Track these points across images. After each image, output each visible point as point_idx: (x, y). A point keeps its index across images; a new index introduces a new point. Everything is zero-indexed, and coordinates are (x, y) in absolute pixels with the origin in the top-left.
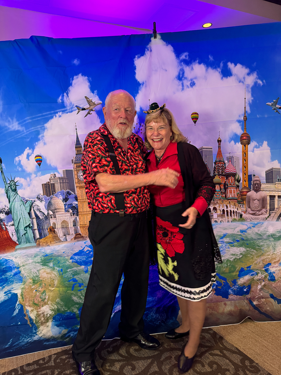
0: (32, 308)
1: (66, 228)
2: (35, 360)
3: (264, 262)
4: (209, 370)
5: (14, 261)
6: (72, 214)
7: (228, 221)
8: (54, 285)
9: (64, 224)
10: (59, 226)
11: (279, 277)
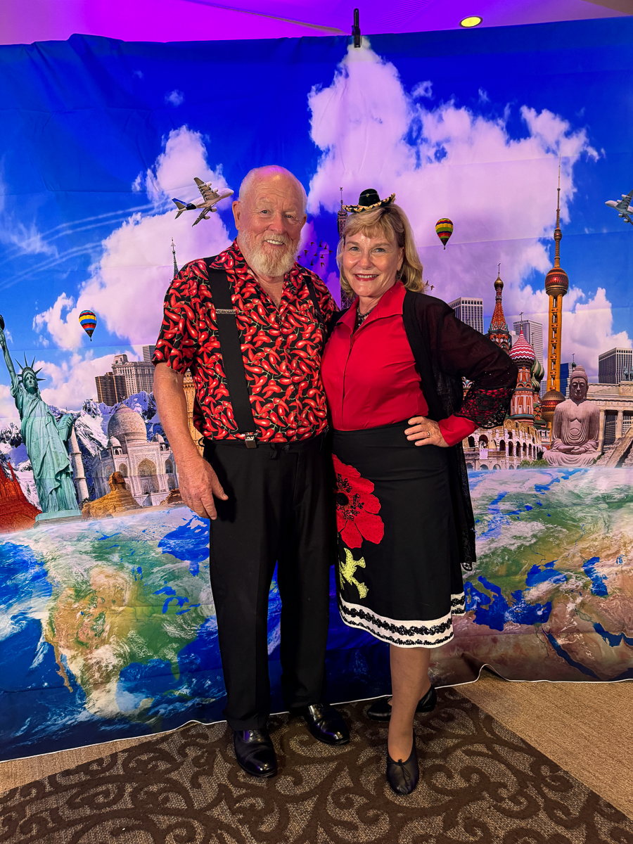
0: (73, 653)
1: (151, 476)
2: (80, 764)
3: (584, 555)
4: (462, 784)
5: (33, 548)
6: (164, 446)
7: (511, 467)
8: (124, 601)
9: (145, 468)
10: (133, 471)
11: (616, 588)
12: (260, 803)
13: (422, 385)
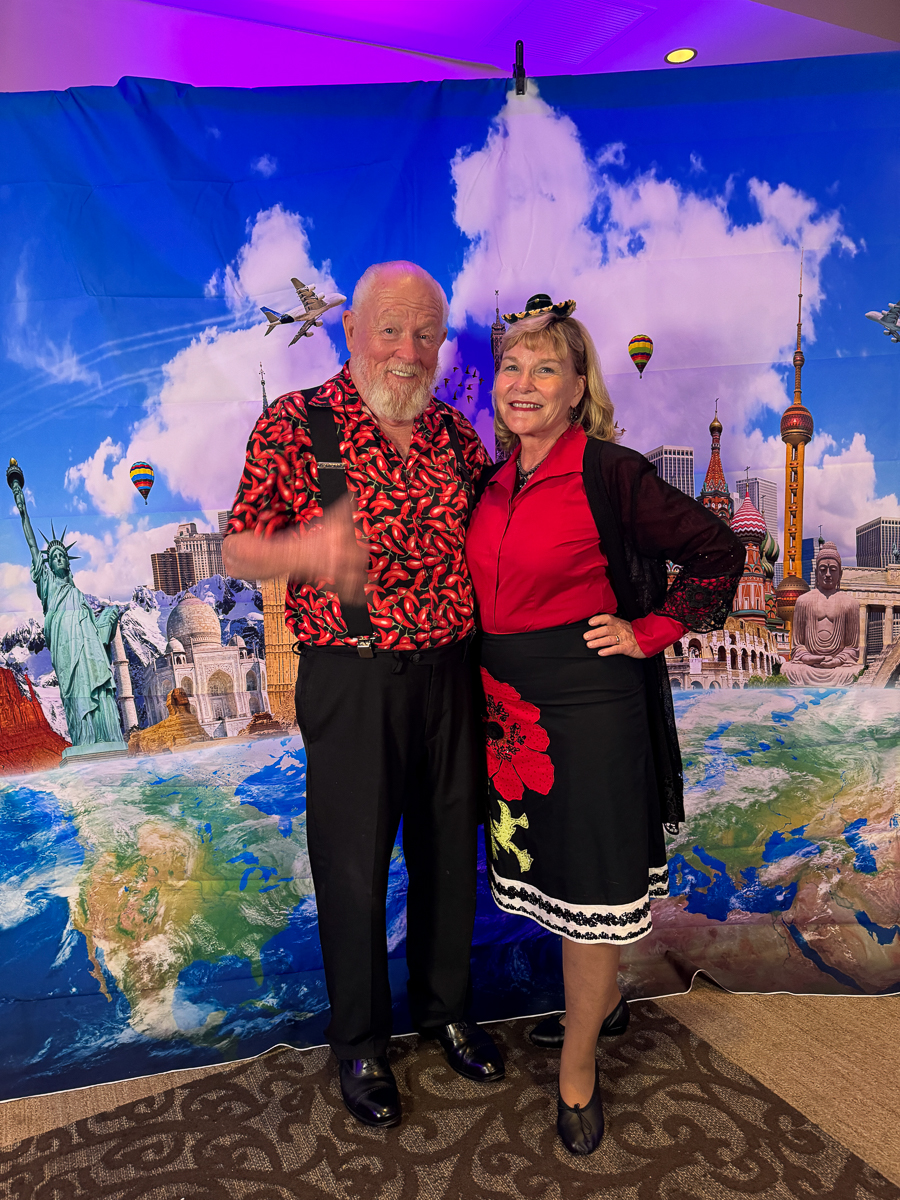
0: (114, 945)
1: (226, 694)
2: (122, 1104)
3: (845, 816)
4: (666, 1141)
5: (58, 796)
6: (244, 651)
7: (736, 685)
8: (185, 872)
9: (218, 683)
10: (201, 688)
11: (888, 862)
12: (376, 1165)
13: (610, 572)
